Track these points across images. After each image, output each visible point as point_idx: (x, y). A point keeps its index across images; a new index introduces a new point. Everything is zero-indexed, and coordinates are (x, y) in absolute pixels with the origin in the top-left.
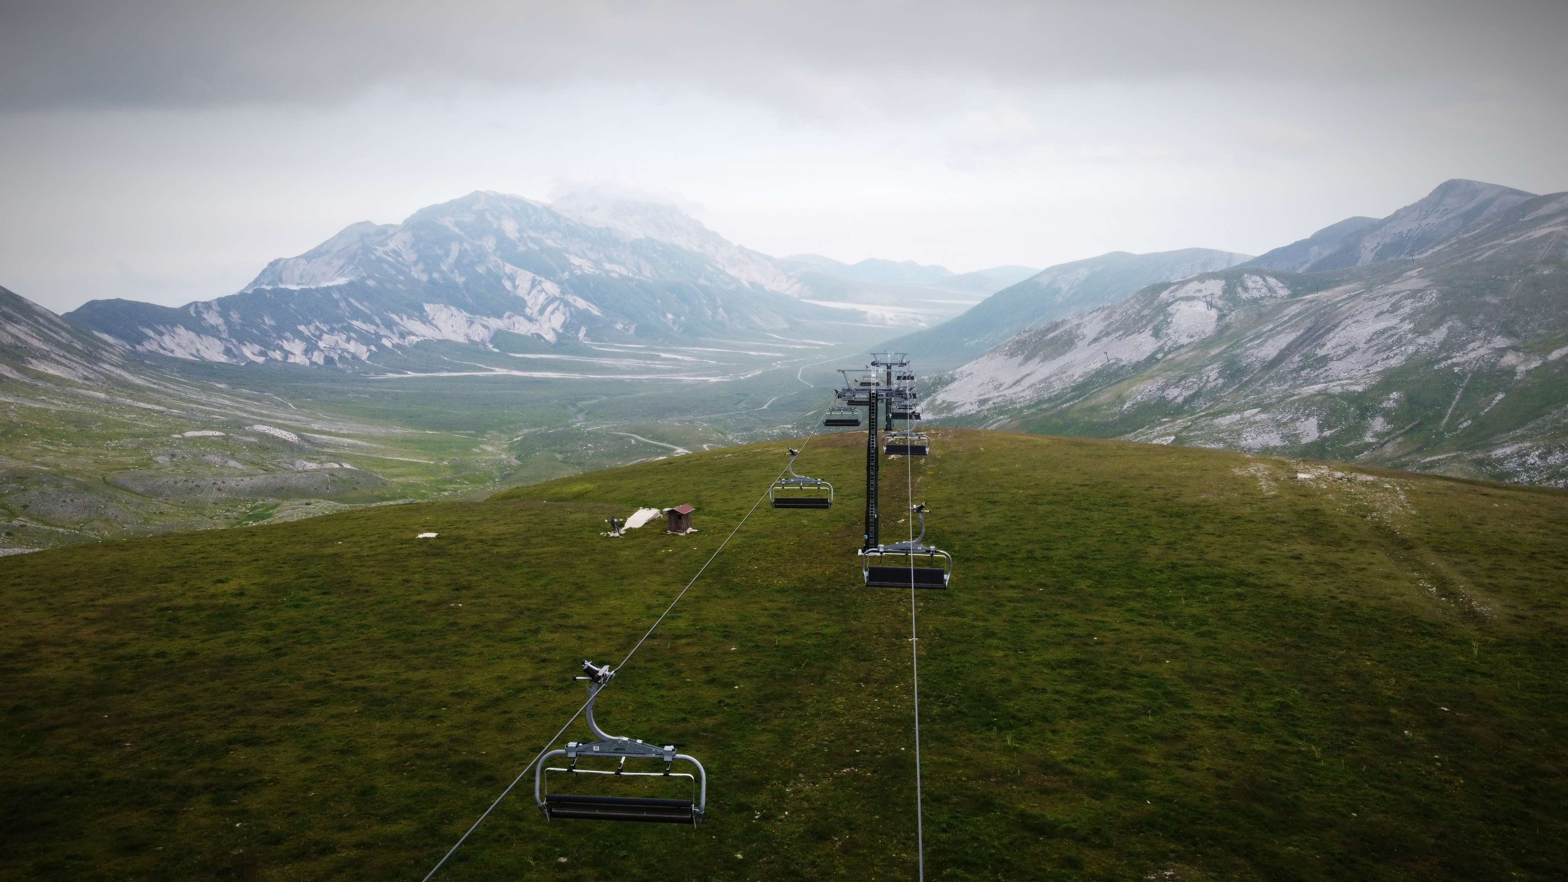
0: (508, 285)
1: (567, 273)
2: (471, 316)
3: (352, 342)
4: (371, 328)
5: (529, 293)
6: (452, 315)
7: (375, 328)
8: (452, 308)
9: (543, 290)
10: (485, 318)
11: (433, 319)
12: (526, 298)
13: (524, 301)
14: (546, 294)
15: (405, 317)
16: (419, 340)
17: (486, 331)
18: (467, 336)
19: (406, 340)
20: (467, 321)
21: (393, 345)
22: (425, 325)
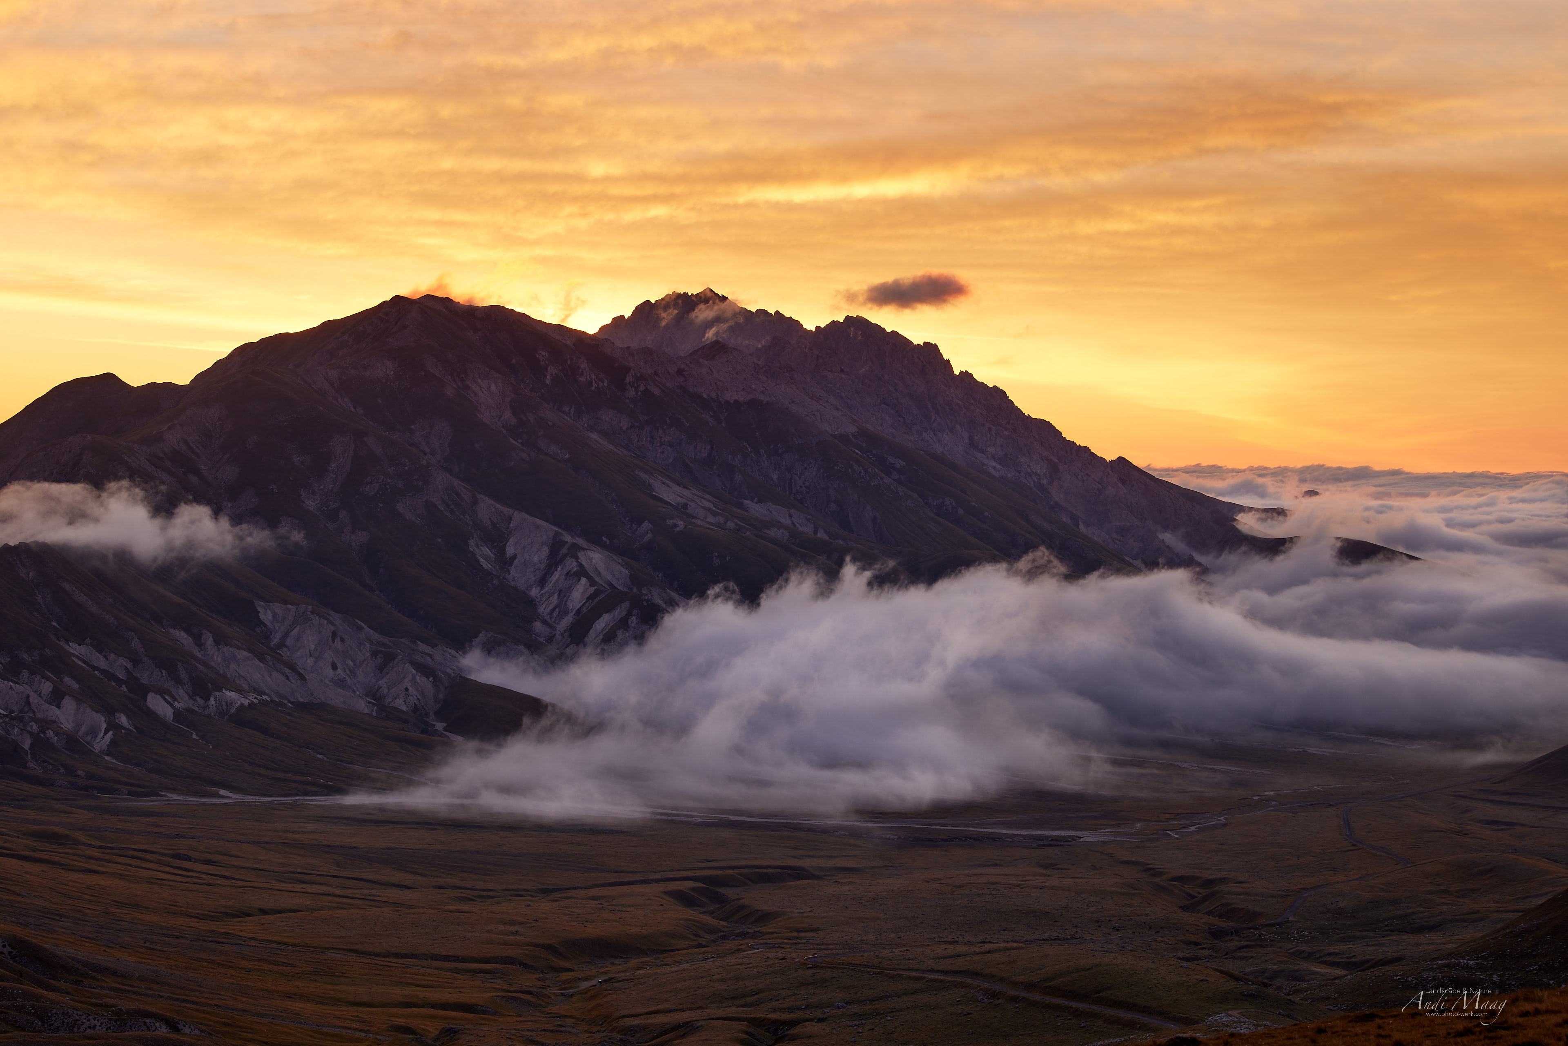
0: (484, 554)
1: (646, 525)
2: (385, 640)
3: (68, 703)
4: (119, 665)
5: (542, 581)
6: (334, 635)
7: (129, 665)
8: (337, 618)
9: (582, 572)
10: (422, 647)
11: (281, 645)
12: (534, 592)
13: (531, 603)
14: (592, 582)
15: (209, 640)
16: (246, 702)
17: (425, 683)
18: (375, 696)
19: (212, 701)
20: (375, 654)
21: (177, 713)
22: (262, 660)
